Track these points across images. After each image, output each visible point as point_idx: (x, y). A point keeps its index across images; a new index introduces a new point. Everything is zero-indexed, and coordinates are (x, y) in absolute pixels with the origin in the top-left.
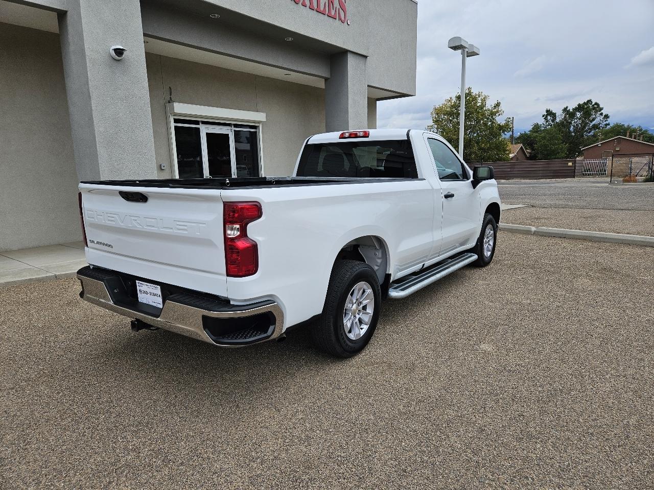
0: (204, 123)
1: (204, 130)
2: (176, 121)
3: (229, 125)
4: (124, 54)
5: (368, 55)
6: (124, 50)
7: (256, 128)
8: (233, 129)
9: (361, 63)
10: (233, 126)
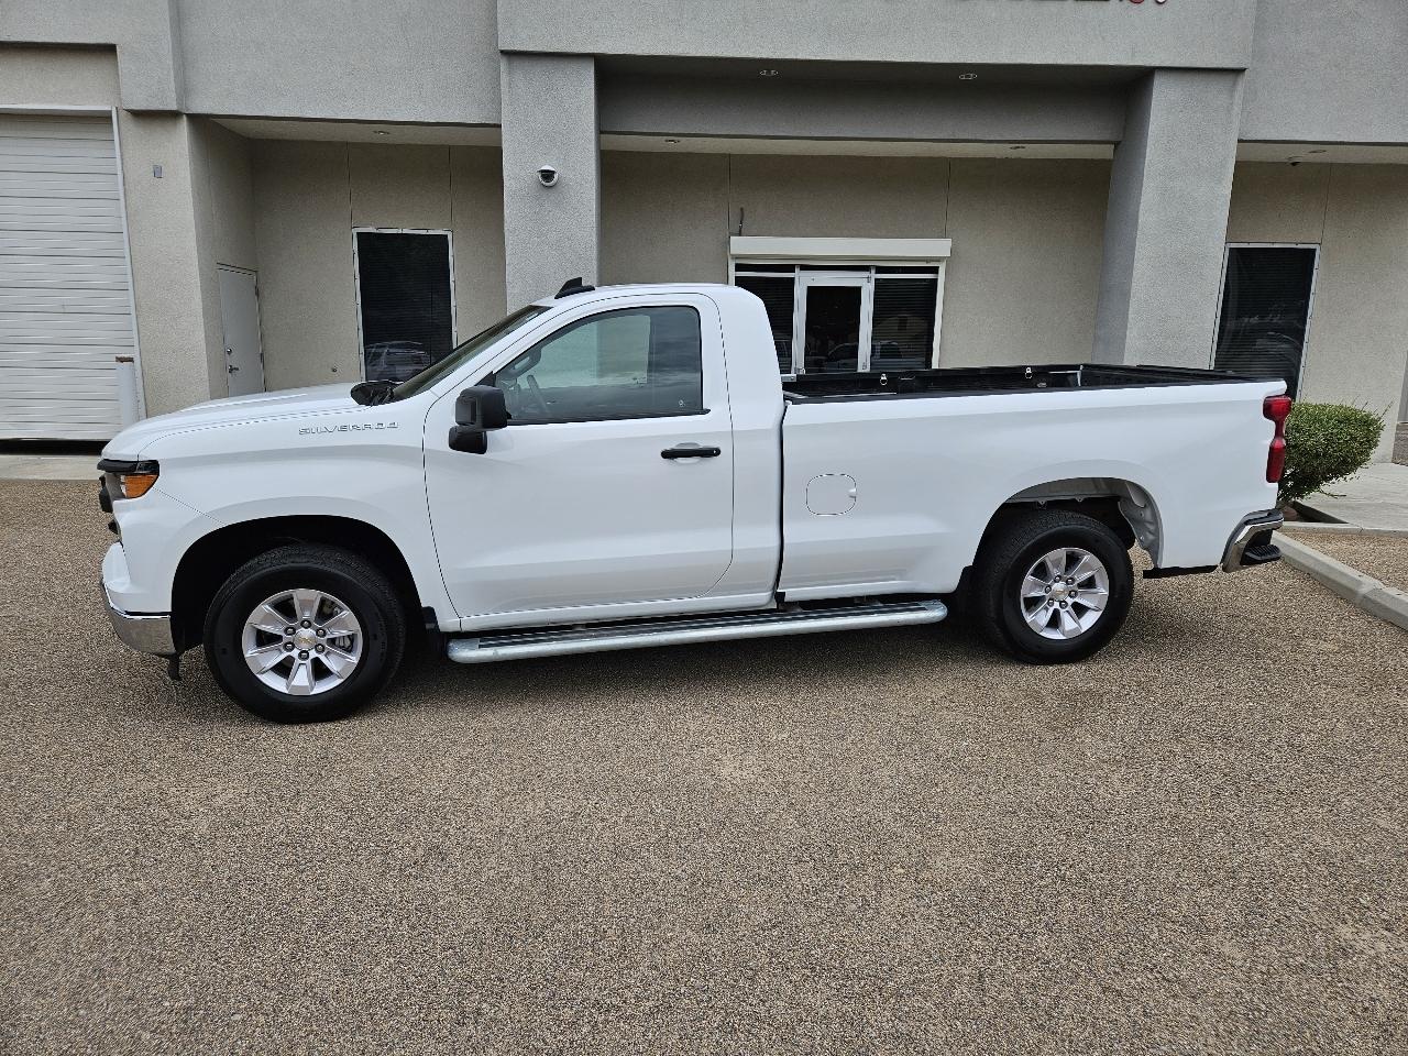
0: (804, 268)
1: (803, 282)
2: (739, 268)
3: (866, 268)
4: (556, 176)
5: (1244, 66)
6: (553, 172)
7: (935, 270)
8: (874, 275)
9: (1214, 89)
10: (873, 271)
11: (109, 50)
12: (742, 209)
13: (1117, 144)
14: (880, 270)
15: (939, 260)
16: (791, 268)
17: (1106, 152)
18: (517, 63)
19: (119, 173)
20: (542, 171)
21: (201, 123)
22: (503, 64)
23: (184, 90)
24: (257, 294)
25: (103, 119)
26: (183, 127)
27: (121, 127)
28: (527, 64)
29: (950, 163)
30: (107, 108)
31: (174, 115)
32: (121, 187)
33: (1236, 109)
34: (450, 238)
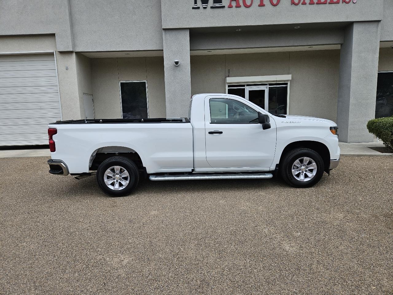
0: (248, 85)
1: (247, 89)
2: (229, 86)
3: (266, 84)
4: (179, 63)
5: (380, 20)
6: (178, 62)
7: (287, 84)
8: (268, 86)
9: (372, 27)
10: (268, 85)
11: (53, 35)
12: (229, 70)
13: (341, 45)
14: (270, 85)
15: (288, 81)
16: (244, 86)
17: (338, 47)
18: (167, 32)
19: (56, 69)
20: (175, 62)
21: (78, 54)
22: (163, 32)
23: (74, 45)
24: (93, 101)
25: (51, 54)
26: (74, 55)
27: (57, 56)
28: (170, 32)
29: (290, 53)
30: (53, 51)
31: (71, 52)
32: (57, 73)
33: (379, 32)
34: (146, 82)
